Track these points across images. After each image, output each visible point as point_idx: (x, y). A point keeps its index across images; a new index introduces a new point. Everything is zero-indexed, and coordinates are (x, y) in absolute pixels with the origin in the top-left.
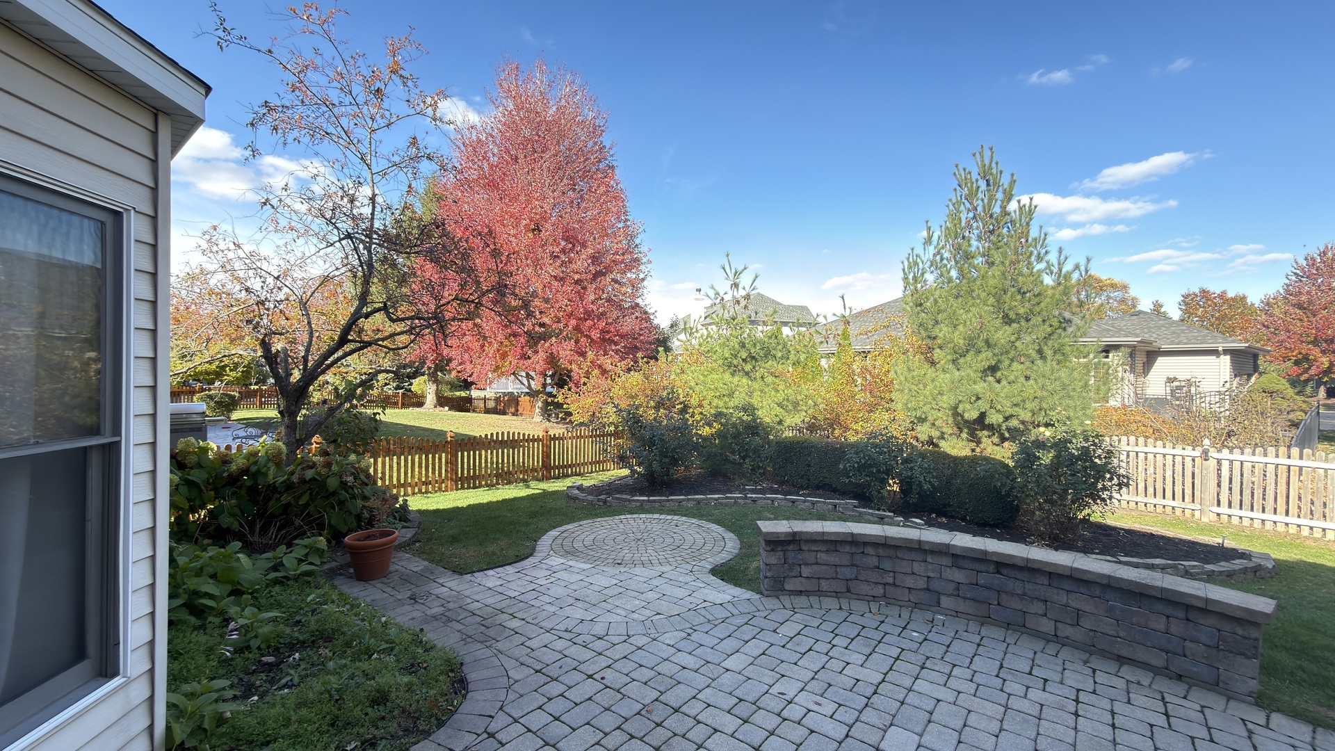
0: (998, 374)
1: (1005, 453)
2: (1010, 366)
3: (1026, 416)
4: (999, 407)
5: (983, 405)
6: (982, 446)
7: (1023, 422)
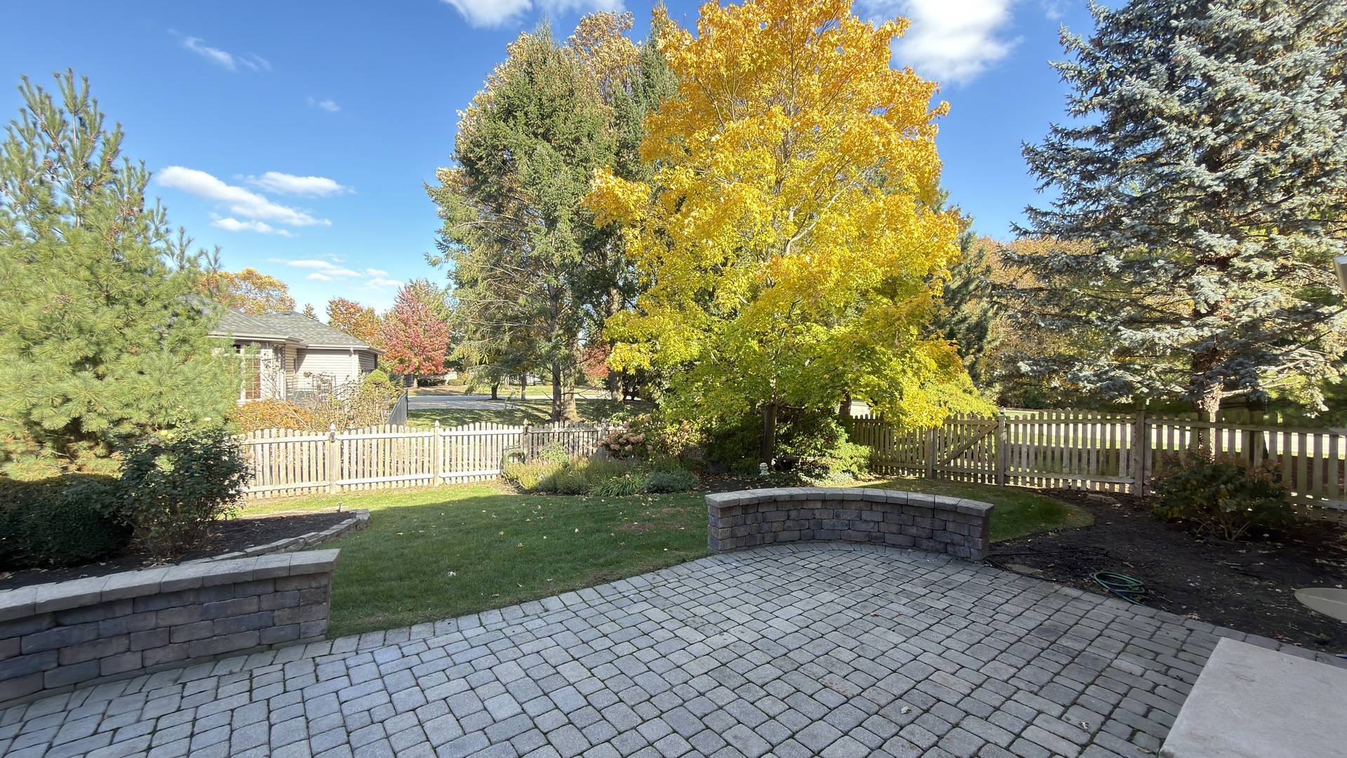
0: (101, 369)
1: (112, 467)
2: (118, 358)
3: (144, 418)
4: (101, 409)
5: (75, 409)
6: (79, 461)
7: (138, 425)
